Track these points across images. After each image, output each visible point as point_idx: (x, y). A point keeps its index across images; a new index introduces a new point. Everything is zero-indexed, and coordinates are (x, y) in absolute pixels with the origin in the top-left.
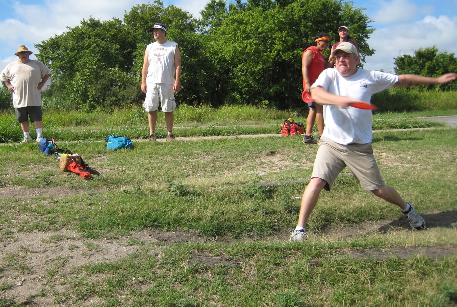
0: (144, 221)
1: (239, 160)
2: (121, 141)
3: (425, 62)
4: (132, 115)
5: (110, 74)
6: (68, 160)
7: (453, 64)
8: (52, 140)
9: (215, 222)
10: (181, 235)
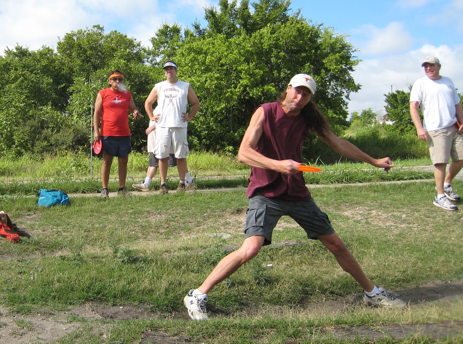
0: (85, 294)
1: (198, 220)
2: (56, 196)
4: (67, 163)
5: (40, 114)
9: (171, 295)
10: (130, 311)
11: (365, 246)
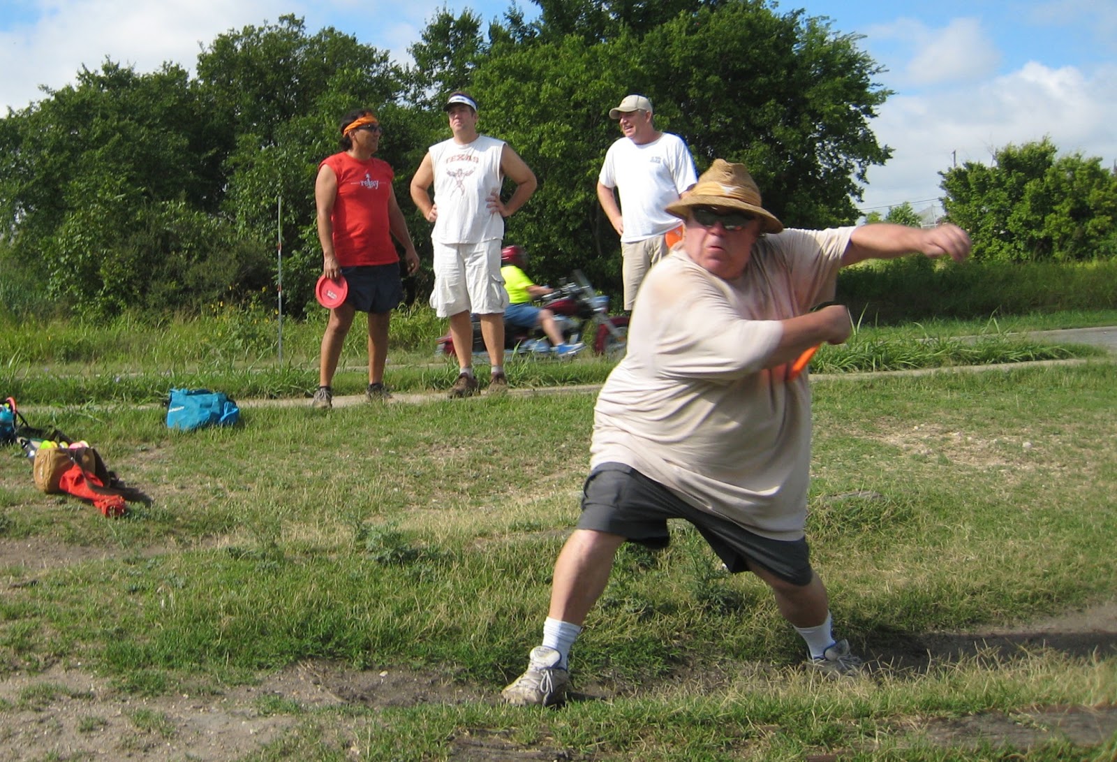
0: (295, 641)
1: (547, 459)
2: (209, 406)
3: (1025, 182)
4: (223, 332)
5: (161, 219)
6: (58, 461)
7: (1100, 187)
8: (9, 402)
9: (502, 642)
10: (405, 681)
11: (946, 516)
